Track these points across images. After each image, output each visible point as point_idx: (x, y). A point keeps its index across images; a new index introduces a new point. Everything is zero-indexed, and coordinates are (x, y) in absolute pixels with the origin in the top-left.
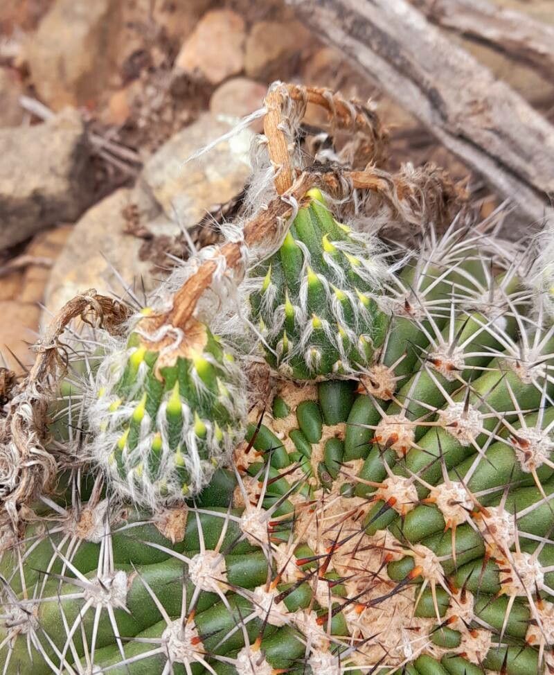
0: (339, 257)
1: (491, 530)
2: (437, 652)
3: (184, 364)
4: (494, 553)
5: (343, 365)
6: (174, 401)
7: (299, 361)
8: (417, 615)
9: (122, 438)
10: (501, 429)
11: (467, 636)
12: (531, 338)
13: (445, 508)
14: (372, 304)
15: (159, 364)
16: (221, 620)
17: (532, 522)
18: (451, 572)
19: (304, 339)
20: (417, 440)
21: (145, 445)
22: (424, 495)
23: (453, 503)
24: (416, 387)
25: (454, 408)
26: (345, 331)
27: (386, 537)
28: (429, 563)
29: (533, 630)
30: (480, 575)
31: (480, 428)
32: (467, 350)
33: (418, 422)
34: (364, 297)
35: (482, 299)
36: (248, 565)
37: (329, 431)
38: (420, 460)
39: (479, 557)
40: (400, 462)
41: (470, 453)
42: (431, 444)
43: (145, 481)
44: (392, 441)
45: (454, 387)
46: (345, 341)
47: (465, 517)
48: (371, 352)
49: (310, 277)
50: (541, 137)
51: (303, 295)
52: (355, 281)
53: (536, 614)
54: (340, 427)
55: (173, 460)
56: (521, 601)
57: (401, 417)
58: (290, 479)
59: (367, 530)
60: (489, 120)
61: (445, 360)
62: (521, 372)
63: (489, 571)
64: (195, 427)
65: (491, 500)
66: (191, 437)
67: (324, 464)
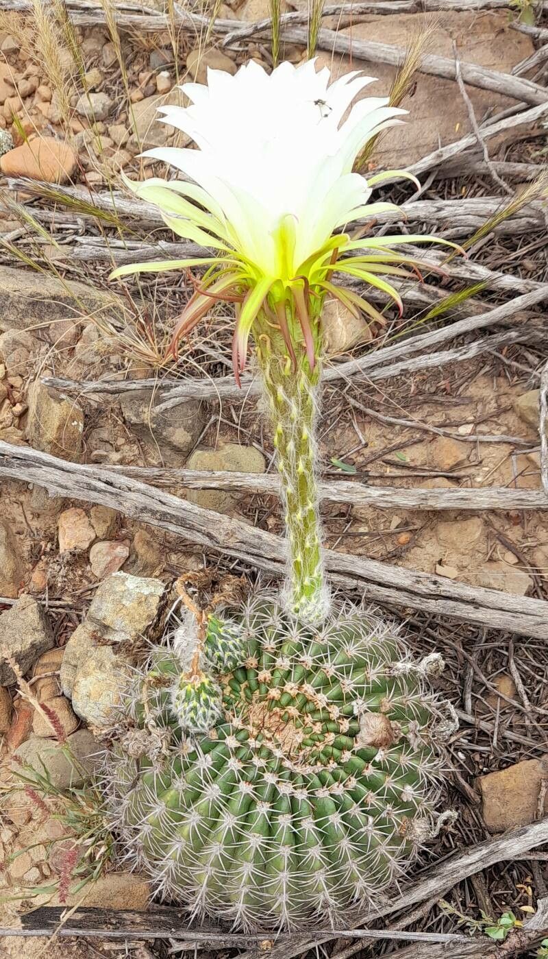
0: (226, 632)
1: (306, 691)
2: (307, 736)
3: (203, 684)
4: (310, 698)
5: (240, 663)
6: (204, 696)
7: (226, 668)
8: (297, 728)
9: (192, 714)
10: (295, 661)
11: (314, 727)
12: (291, 627)
13: (289, 691)
14: (241, 641)
15: (196, 687)
16: (243, 752)
17: (317, 683)
18: (300, 710)
19: (225, 661)
20: (272, 675)
21: (200, 712)
22: (282, 691)
23: (291, 689)
24: (265, 659)
25: (279, 661)
26: (237, 653)
27: (277, 709)
28: (293, 711)
29: (331, 715)
30: (309, 707)
31: (289, 663)
32: (274, 640)
33: (270, 670)
34: (238, 640)
35: (271, 622)
36: (242, 735)
37: (243, 686)
38: (277, 681)
39: (307, 702)
40: (271, 685)
41: (289, 672)
42: (277, 674)
43: (203, 723)
44: (265, 679)
45: (275, 654)
46: (238, 655)
47: (297, 691)
48: (245, 654)
49: (220, 642)
50: (260, 538)
51: (220, 648)
52: (234, 636)
53: (330, 710)
54: (246, 683)
55: (210, 713)
56: (324, 709)
57: (264, 670)
58: (239, 706)
59: (270, 710)
60: (237, 538)
61: (269, 647)
62: (293, 640)
63: (311, 704)
64: (212, 701)
65: (302, 683)
66: (212, 704)
67: (246, 697)
